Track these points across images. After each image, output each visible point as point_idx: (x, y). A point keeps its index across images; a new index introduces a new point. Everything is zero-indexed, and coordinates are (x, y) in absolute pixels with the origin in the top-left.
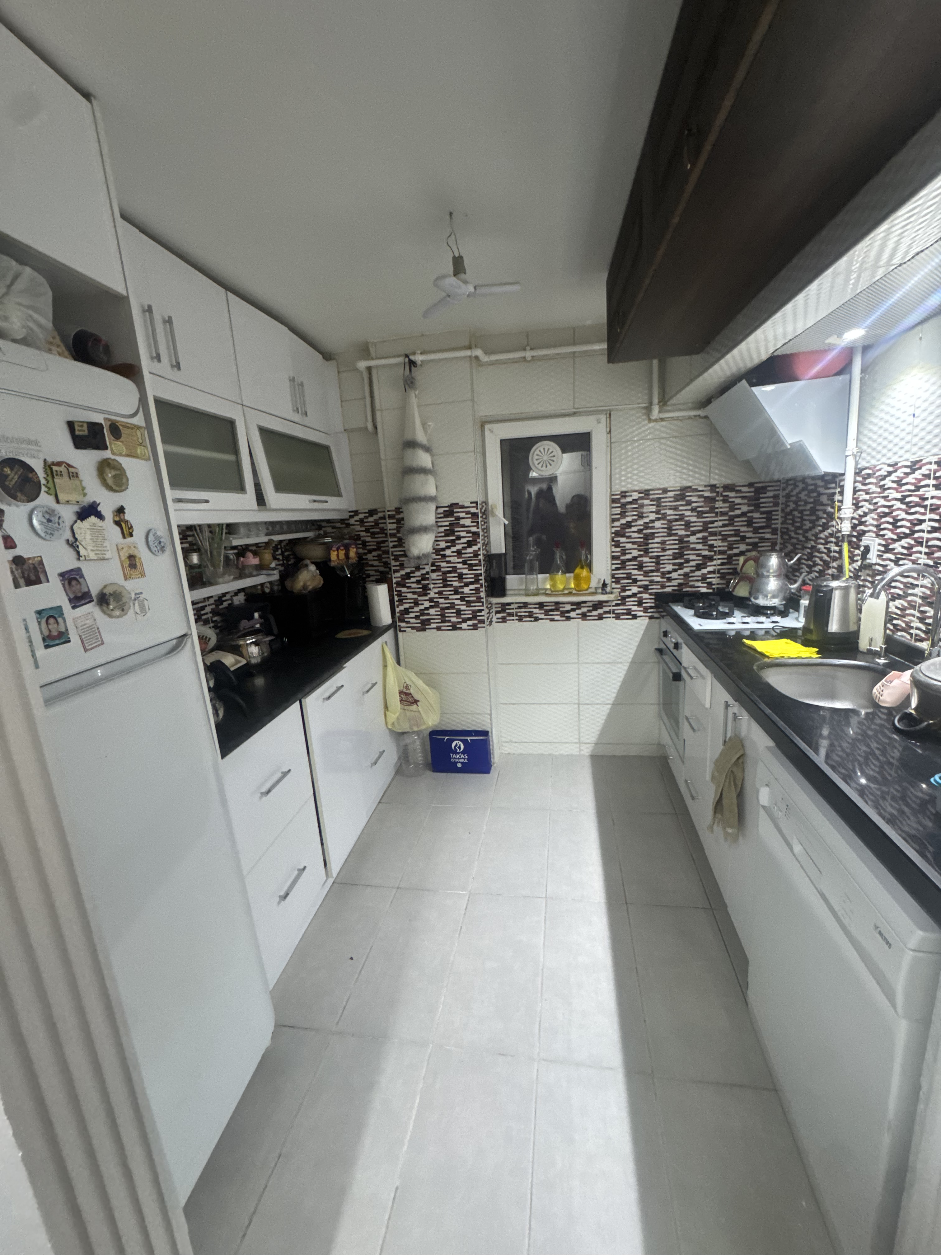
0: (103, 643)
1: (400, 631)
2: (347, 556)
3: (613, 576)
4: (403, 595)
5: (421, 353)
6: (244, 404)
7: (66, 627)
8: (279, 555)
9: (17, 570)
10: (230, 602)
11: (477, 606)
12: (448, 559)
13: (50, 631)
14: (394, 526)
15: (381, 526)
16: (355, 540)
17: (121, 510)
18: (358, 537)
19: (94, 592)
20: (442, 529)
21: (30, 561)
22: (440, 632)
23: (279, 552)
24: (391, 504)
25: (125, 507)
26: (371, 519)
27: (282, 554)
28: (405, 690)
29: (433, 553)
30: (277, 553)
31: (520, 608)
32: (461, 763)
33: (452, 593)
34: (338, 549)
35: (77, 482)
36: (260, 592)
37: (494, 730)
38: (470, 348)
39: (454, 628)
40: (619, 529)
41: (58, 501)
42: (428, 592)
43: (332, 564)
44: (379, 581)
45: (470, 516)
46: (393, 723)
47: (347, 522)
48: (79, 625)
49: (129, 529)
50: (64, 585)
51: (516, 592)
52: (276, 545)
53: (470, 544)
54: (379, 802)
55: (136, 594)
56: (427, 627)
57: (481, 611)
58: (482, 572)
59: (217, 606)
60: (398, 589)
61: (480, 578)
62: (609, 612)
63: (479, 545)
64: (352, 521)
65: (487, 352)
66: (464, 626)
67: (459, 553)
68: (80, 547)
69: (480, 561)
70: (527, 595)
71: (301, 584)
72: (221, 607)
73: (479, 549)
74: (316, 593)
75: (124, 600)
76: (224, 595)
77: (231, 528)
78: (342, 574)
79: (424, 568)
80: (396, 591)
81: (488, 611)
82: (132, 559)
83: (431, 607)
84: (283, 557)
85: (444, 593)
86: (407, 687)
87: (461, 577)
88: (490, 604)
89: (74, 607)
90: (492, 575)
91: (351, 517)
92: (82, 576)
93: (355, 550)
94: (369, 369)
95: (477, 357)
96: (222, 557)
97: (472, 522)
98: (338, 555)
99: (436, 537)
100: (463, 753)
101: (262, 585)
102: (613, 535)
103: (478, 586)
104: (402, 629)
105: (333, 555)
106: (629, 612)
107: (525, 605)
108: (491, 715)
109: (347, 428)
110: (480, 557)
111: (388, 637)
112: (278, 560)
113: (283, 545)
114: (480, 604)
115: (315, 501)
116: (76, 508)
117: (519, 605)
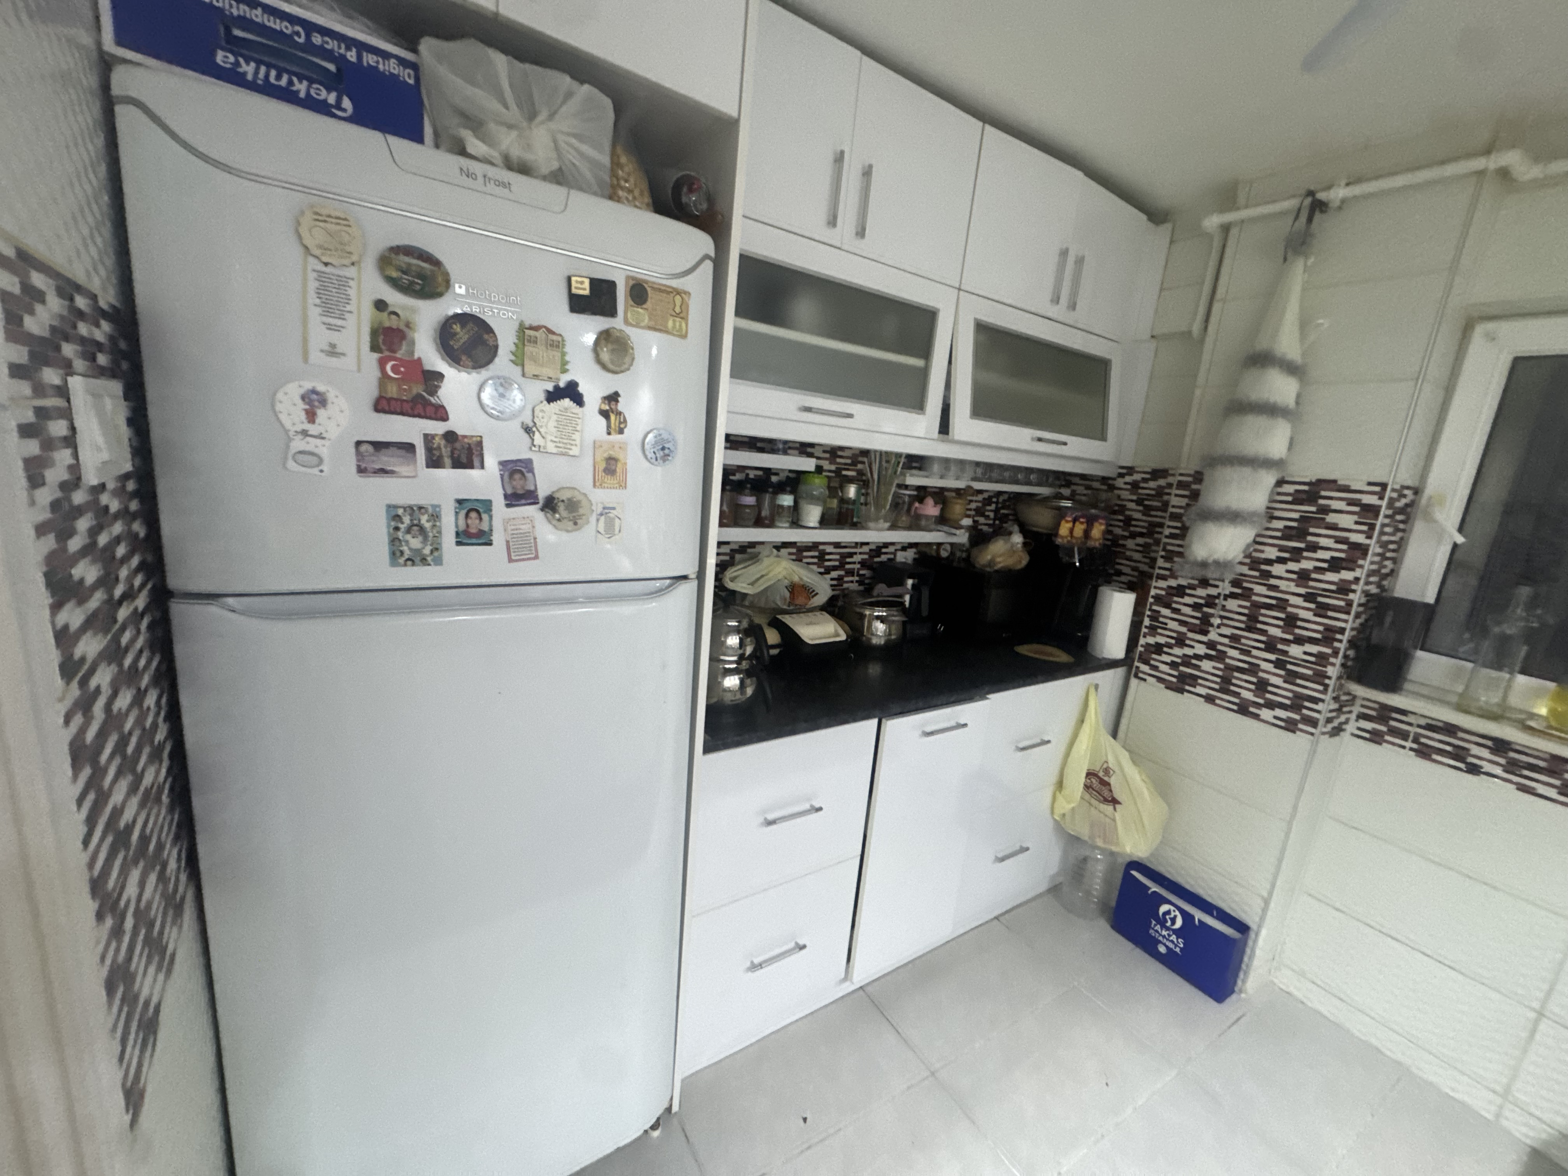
0: (536, 557)
1: (1136, 676)
2: (1087, 534)
4: (1161, 619)
5: (1348, 184)
6: (962, 288)
7: (491, 526)
8: (991, 511)
9: (446, 447)
10: (892, 556)
11: (1312, 689)
12: (1273, 581)
13: (468, 526)
14: (1183, 502)
15: (1166, 498)
16: (1115, 513)
17: (613, 398)
18: (1122, 509)
19: (542, 494)
20: (1280, 524)
21: (466, 440)
22: (1209, 707)
23: (993, 507)
24: (1187, 466)
25: (620, 392)
26: (1152, 484)
27: (996, 511)
28: (1101, 774)
29: (1241, 563)
30: (988, 508)
31: (1430, 727)
32: (1167, 947)
33: (1262, 646)
34: (1075, 521)
35: (558, 355)
36: (934, 553)
37: (1264, 932)
38: (1487, 151)
39: (1243, 709)
41: (524, 375)
42: (1211, 629)
43: (1059, 541)
44: (1130, 587)
45: (1356, 509)
46: (1064, 815)
47: (1110, 482)
48: (510, 528)
49: (620, 423)
50: (502, 476)
51: (1431, 694)
52: (990, 498)
53: (1335, 565)
54: (997, 918)
55: (604, 508)
56: (1187, 688)
57: (1316, 700)
58: (1348, 626)
59: (871, 557)
60: (1154, 607)
61: (1338, 636)
63: (1358, 573)
64: (1120, 483)
65: (1538, 157)
66: (1266, 714)
67: (1303, 577)
68: (537, 433)
69: (1350, 604)
71: (989, 557)
72: (877, 560)
73: (1357, 580)
74: (1008, 576)
75: (581, 511)
76: (886, 545)
77: (916, 462)
78: (1066, 559)
79: (1217, 586)
80: (1150, 610)
81: (1334, 706)
82: (613, 462)
83: (1208, 657)
84: (995, 515)
85: (1243, 641)
86: (1107, 771)
87: (1291, 622)
88: (1349, 694)
89: (508, 506)
90: (1376, 637)
91: (1121, 475)
92: (531, 471)
93: (1103, 527)
94: (1226, 229)
95: (1504, 173)
96: (890, 498)
97: (1357, 523)
98: (1071, 531)
99: (1258, 535)
100: (1175, 932)
101: (939, 545)
103: (1328, 651)
104: (1141, 675)
105: (1064, 529)
107: (1450, 729)
108: (1267, 902)
109: (1155, 334)
110: (1351, 596)
111: (1109, 679)
112: (987, 517)
113: (1001, 499)
114: (1321, 688)
115: (1040, 440)
116: (550, 387)
117: (1430, 722)
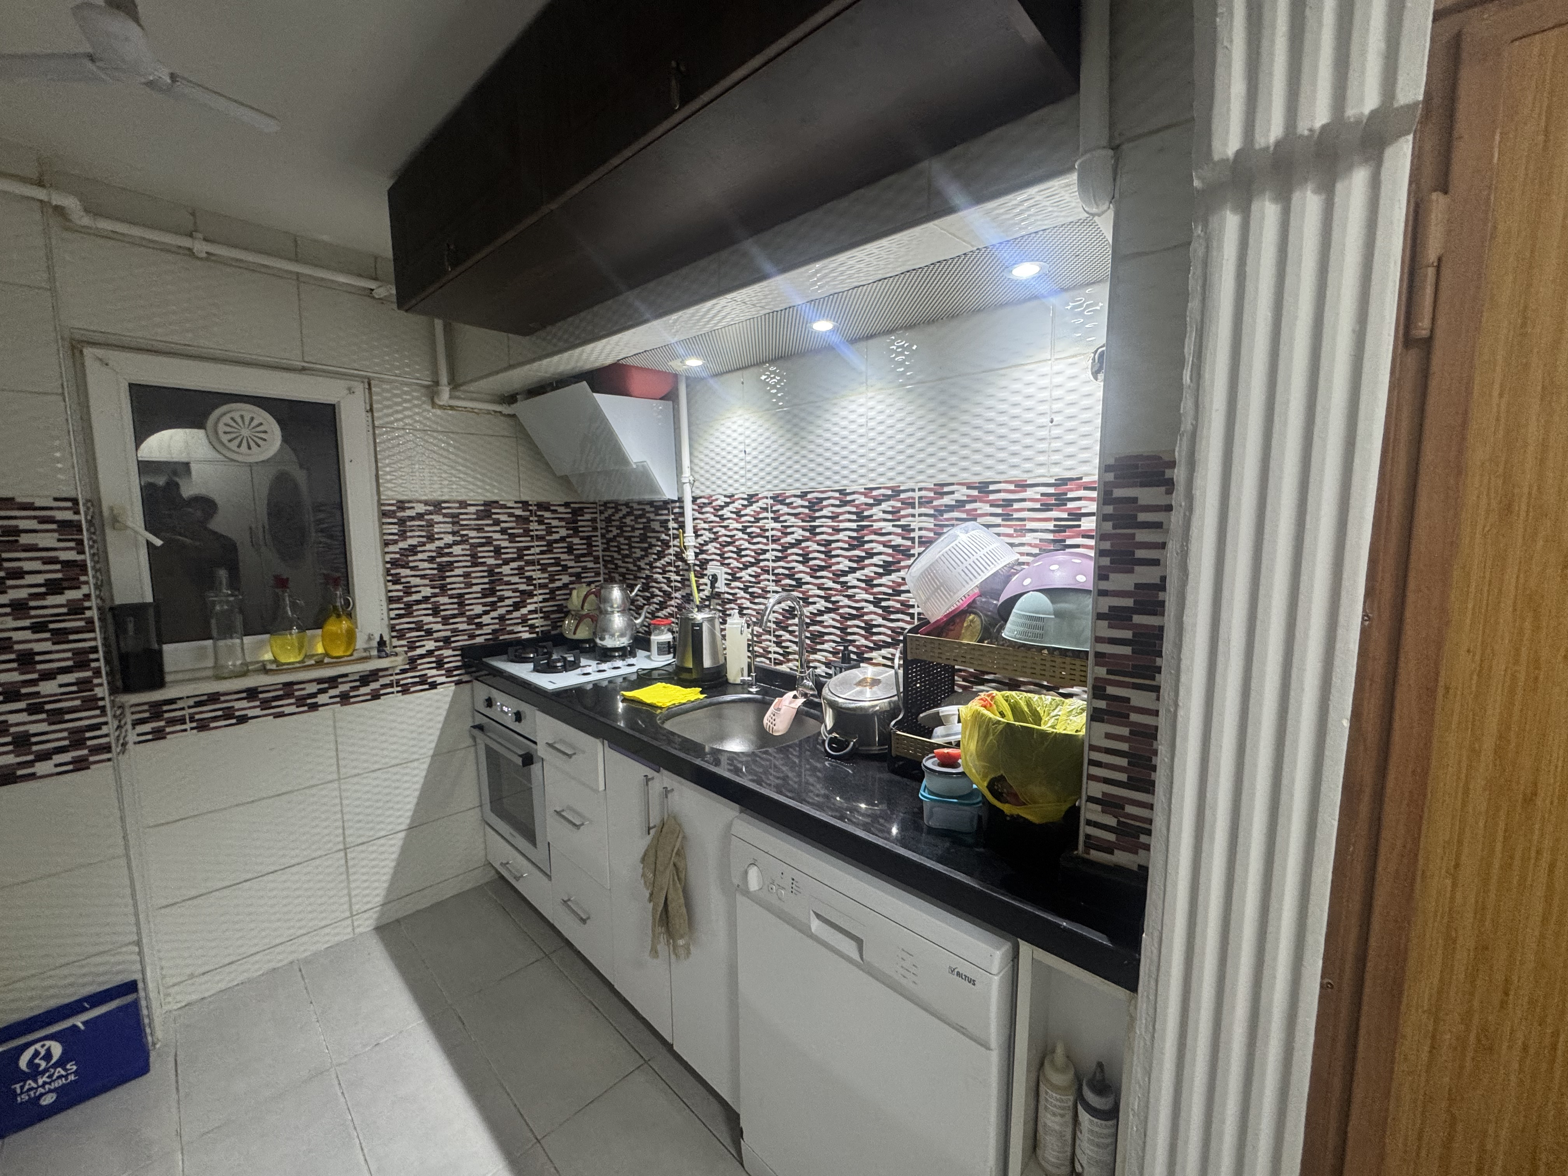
3: (393, 628)
31: (198, 704)
32: (56, 1090)
38: (38, 183)
39: (8, 778)
40: (398, 556)
45: (53, 526)
51: (188, 676)
53: (54, 587)
57: (97, 727)
58: (99, 643)
62: (391, 685)
65: (91, 209)
66: (43, 767)
67: (19, 608)
69: (90, 621)
70: (219, 678)
73: (87, 597)
81: (116, 723)
87: (26, 660)
88: (121, 707)
90: (125, 648)
95: (59, 210)
100: (61, 1063)
102: (389, 566)
103: (88, 674)
106: (423, 680)
107: (214, 698)
108: (138, 942)
110: (88, 614)
114: (96, 712)
117: (197, 699)
